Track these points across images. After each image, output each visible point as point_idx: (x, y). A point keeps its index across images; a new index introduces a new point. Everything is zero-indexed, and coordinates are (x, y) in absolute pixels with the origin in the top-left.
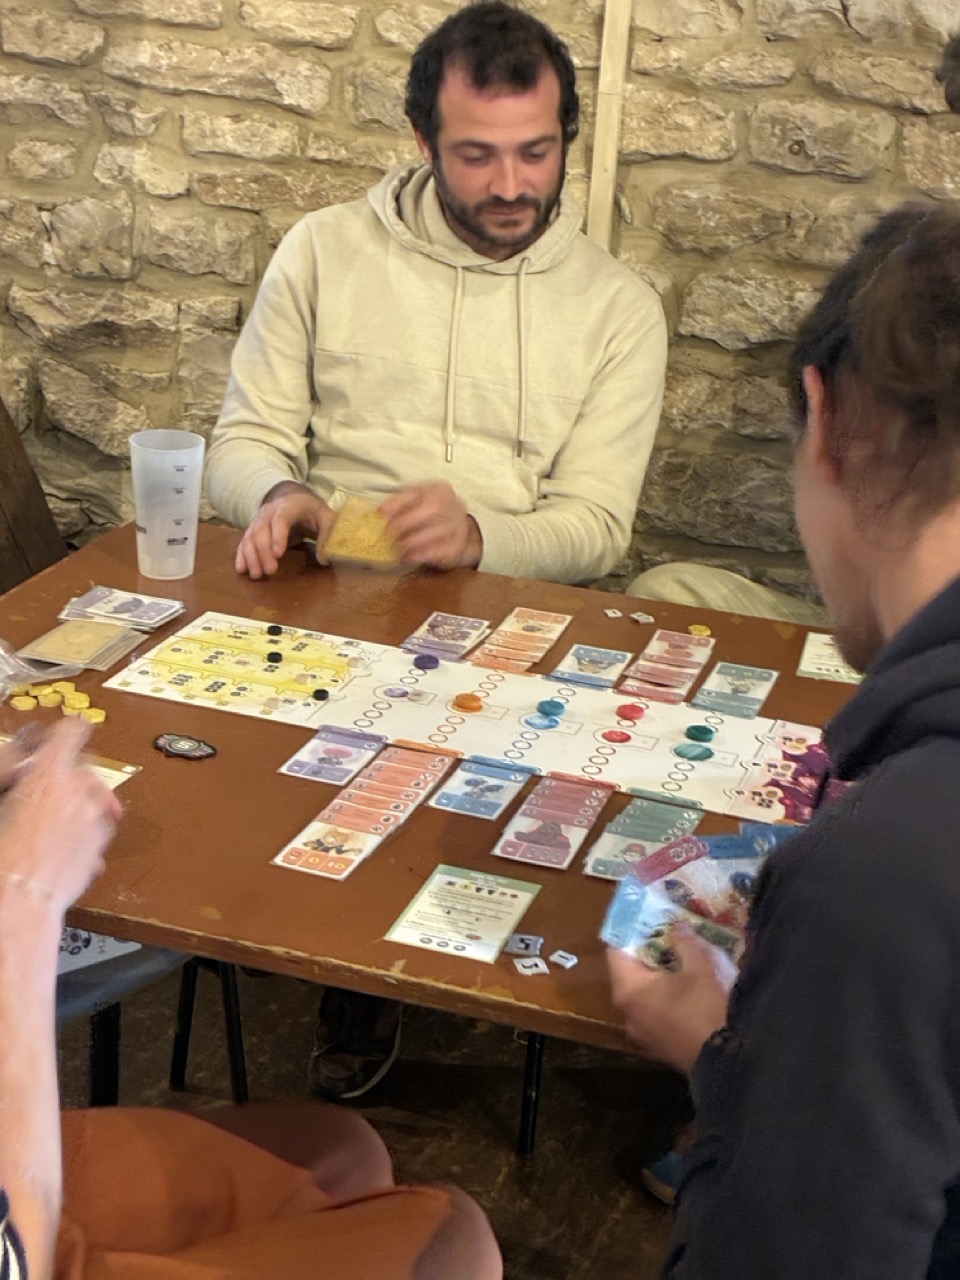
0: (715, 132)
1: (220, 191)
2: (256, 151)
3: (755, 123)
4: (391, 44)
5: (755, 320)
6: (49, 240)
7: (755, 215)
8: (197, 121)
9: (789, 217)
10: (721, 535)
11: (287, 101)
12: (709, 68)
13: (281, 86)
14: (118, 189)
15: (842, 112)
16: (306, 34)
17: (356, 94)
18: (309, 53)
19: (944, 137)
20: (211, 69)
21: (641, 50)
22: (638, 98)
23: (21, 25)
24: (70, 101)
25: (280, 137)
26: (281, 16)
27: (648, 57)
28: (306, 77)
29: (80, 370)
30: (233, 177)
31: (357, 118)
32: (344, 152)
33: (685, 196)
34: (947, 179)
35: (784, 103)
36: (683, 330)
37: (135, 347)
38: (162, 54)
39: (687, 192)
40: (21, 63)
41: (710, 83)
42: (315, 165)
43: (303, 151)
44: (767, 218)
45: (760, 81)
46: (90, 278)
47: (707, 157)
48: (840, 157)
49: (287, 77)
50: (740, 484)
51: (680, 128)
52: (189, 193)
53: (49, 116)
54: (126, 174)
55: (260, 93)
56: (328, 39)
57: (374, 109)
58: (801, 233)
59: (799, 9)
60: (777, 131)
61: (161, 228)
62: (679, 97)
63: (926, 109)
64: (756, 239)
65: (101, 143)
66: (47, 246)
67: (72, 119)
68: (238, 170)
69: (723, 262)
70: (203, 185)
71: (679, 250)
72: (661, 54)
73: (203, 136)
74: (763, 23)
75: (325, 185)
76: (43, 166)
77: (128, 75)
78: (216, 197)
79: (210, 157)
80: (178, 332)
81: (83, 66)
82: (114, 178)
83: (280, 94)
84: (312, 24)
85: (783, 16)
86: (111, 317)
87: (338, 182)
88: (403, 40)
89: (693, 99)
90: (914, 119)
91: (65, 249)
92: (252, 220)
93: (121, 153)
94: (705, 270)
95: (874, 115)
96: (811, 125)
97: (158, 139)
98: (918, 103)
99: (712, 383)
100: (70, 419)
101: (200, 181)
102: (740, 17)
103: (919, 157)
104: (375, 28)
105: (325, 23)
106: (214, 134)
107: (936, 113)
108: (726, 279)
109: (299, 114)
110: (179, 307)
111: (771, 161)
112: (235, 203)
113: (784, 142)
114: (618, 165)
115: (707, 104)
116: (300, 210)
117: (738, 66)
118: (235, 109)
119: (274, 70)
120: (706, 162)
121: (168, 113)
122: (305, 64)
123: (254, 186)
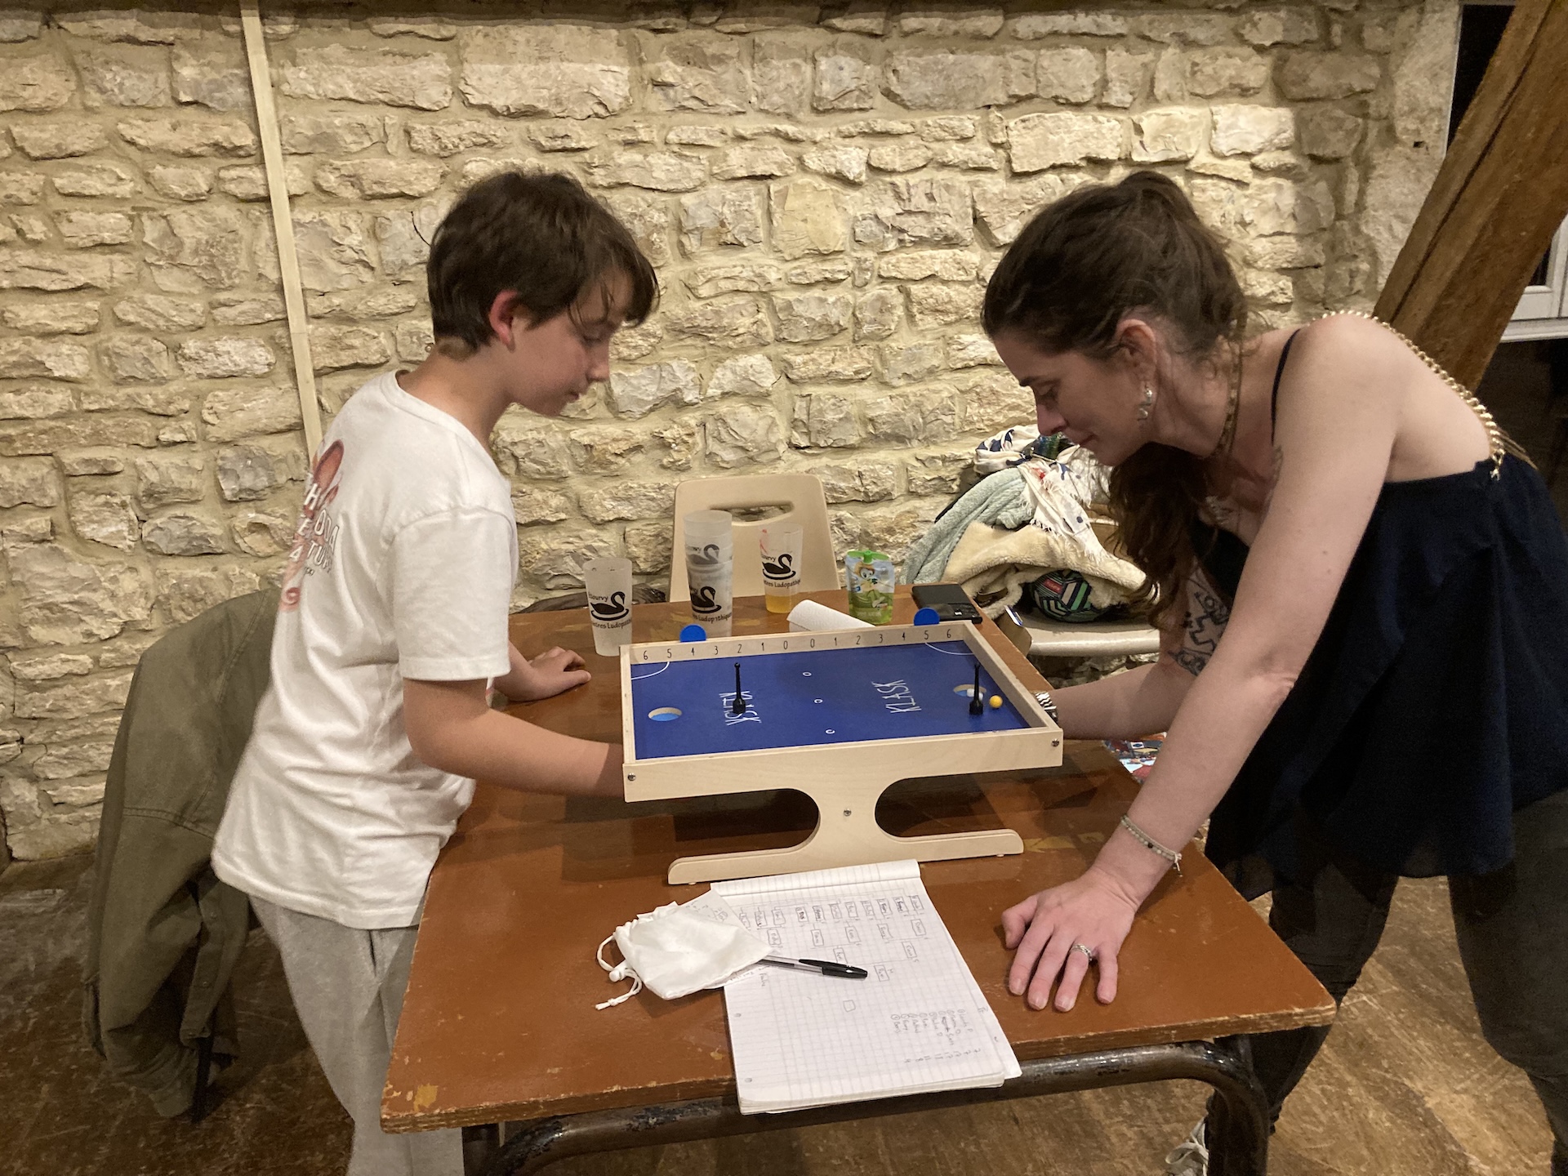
0: (375, 347)
1: (18, 444)
2: (40, 412)
3: (399, 338)
4: (130, 324)
11: (57, 374)
12: (360, 307)
13: (48, 365)
16: (63, 326)
17: (111, 360)
18: (68, 339)
21: (312, 303)
22: (317, 333)
25: (59, 398)
26: (37, 315)
27: (317, 305)
28: (68, 355)
30: (25, 434)
31: (115, 377)
32: (111, 401)
35: (414, 322)
41: (364, 316)
42: (90, 414)
43: (77, 406)
45: (396, 310)
47: (374, 363)
49: (53, 358)
51: (351, 347)
55: (31, 371)
56: (79, 328)
57: (128, 369)
59: (410, 263)
60: (415, 339)
62: (345, 328)
68: (28, 428)
70: (1, 443)
72: (328, 303)
74: (388, 275)
75: (102, 426)
78: (15, 449)
79: (3, 423)
80: (5, 550)
83: (50, 370)
84: (64, 318)
85: (401, 269)
87: (110, 422)
88: (139, 319)
89: (355, 328)
92: (48, 461)
102: (373, 274)
104: (114, 313)
105: (74, 316)
106: (2, 406)
109: (69, 381)
111: (415, 359)
112: (30, 451)
113: (421, 345)
114: (315, 376)
115: (365, 330)
116: (85, 446)
117: (379, 303)
118: (15, 385)
119: (40, 354)
120: (373, 366)
122: (66, 347)
123: (44, 436)
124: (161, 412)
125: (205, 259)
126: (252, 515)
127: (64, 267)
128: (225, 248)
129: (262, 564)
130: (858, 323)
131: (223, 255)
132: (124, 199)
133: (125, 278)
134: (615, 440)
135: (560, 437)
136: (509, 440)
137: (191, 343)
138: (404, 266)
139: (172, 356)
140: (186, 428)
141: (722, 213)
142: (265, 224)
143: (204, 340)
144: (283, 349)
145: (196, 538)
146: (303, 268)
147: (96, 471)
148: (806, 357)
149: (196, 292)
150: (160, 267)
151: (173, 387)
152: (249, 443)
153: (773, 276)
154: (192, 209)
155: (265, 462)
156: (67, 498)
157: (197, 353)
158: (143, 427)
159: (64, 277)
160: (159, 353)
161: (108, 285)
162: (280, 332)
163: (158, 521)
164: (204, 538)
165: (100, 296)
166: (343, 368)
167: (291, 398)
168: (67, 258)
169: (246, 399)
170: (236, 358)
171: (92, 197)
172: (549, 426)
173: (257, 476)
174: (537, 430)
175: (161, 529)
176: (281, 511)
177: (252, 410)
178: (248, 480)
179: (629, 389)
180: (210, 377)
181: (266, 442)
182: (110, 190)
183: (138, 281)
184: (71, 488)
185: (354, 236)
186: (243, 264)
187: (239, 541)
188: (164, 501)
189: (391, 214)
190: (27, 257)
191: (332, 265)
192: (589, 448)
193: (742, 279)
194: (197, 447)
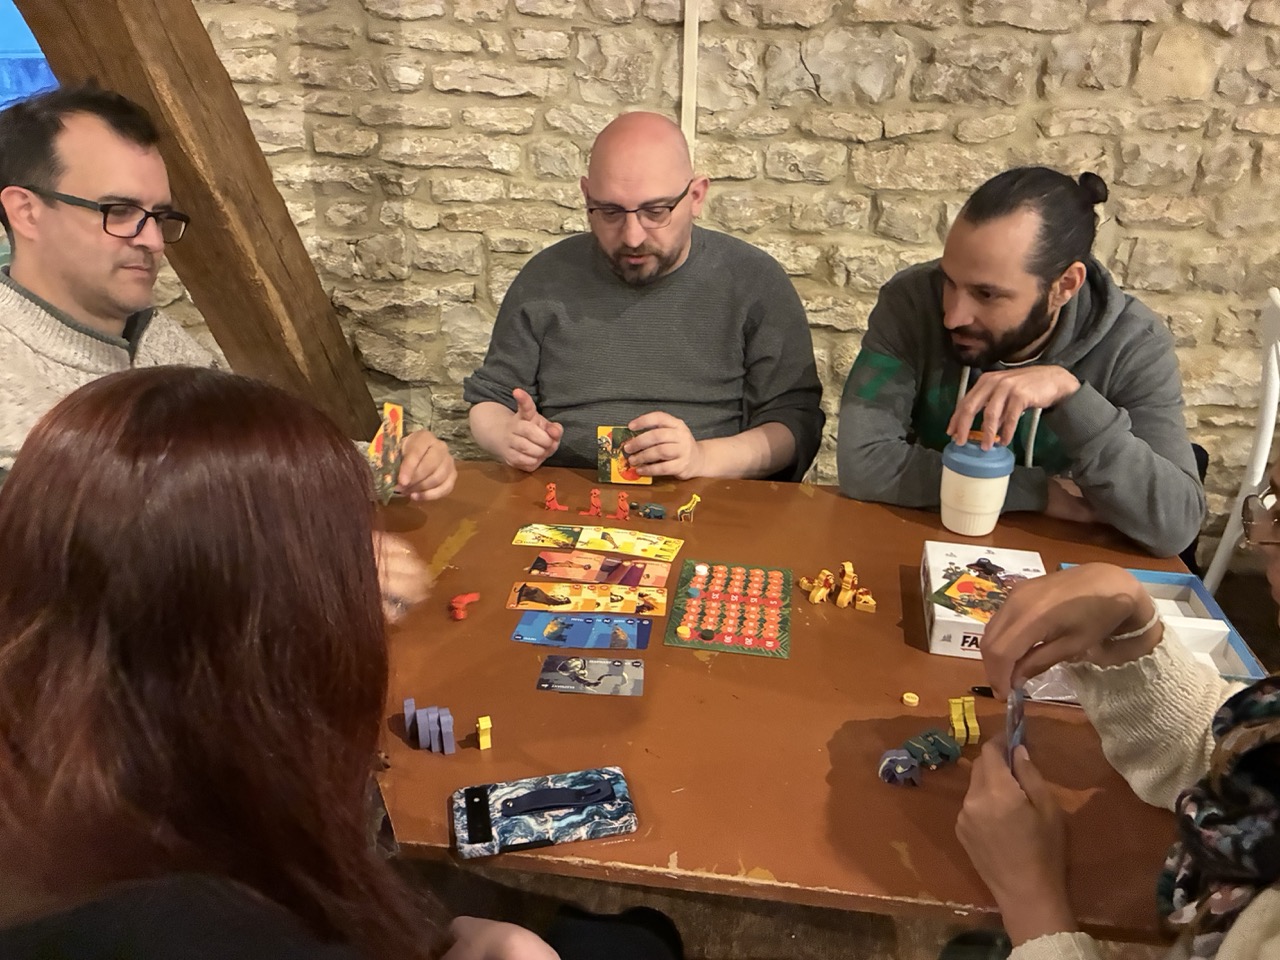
0: (747, 163)
1: (459, 222)
2: (478, 197)
3: (768, 156)
4: (556, 128)
6: (355, 261)
7: (771, 207)
8: (441, 183)
9: (791, 207)
11: (495, 167)
12: (742, 127)
13: (491, 158)
14: (396, 228)
15: (817, 145)
16: (504, 127)
17: (537, 158)
18: (508, 138)
19: (875, 155)
20: (447, 152)
21: (702, 120)
22: (702, 148)
23: (326, 135)
24: (362, 178)
25: (494, 187)
26: (489, 117)
27: (707, 124)
28: (506, 152)
29: (381, 335)
30: (466, 213)
31: (538, 173)
32: (531, 193)
33: (733, 201)
34: (878, 177)
35: (784, 143)
37: (414, 318)
38: (416, 145)
39: (733, 198)
40: (328, 158)
41: (743, 136)
42: (514, 202)
43: (507, 195)
44: (779, 208)
45: (771, 132)
46: (384, 280)
47: (744, 177)
48: (818, 171)
49: (494, 153)
51: (728, 162)
52: (439, 225)
53: (348, 188)
54: (400, 218)
55: (477, 163)
56: (517, 129)
57: (549, 167)
58: (798, 215)
59: (791, 90)
60: (782, 159)
61: (425, 248)
62: (726, 145)
63: (864, 140)
64: (773, 220)
65: (382, 201)
66: (355, 265)
67: (364, 189)
69: (755, 235)
70: (447, 220)
72: (715, 121)
73: (446, 191)
74: (770, 100)
75: (522, 213)
76: (349, 218)
77: (397, 160)
78: (457, 226)
79: (451, 203)
80: (439, 306)
81: (367, 156)
82: (393, 221)
83: (491, 163)
84: (508, 121)
85: (782, 95)
86: (398, 302)
87: (529, 210)
88: (563, 125)
89: (734, 145)
90: (857, 146)
91: (366, 265)
92: (479, 237)
93: (395, 206)
95: (835, 146)
96: (801, 154)
97: (416, 196)
98: (860, 137)
100: (378, 363)
101: (446, 217)
102: (757, 98)
103: (862, 167)
104: (545, 119)
105: (515, 119)
106: (453, 190)
107: (870, 142)
109: (503, 174)
110: (439, 292)
111: (779, 176)
112: (468, 229)
113: (786, 165)
115: (742, 147)
116: (507, 229)
117: (758, 125)
118: (464, 174)
119: (486, 149)
120: (742, 180)
121: (423, 180)
122: (505, 144)
123: (479, 217)
124: (568, 205)
125: (622, 76)
127: (513, 77)
128: (640, 68)
130: (1201, 172)
131: (637, 73)
132: (567, 20)
133: (556, 89)
135: (891, 257)
136: (845, 255)
138: (785, 92)
139: (583, 157)
141: (1090, 56)
142: (675, 47)
146: (700, 89)
147: (513, 250)
148: (1142, 202)
149: (610, 105)
150: (586, 81)
153: (1126, 120)
154: (618, 31)
156: (488, 269)
158: (553, 216)
159: (512, 86)
160: (574, 155)
161: (543, 95)
165: (537, 103)
166: (717, 180)
168: (517, 69)
171: (543, 16)
172: (883, 246)
174: (871, 249)
182: (556, 12)
183: (566, 93)
184: (492, 262)
185: (747, 62)
186: (652, 83)
189: (781, 43)
190: (486, 67)
191: (724, 88)
193: (1094, 121)
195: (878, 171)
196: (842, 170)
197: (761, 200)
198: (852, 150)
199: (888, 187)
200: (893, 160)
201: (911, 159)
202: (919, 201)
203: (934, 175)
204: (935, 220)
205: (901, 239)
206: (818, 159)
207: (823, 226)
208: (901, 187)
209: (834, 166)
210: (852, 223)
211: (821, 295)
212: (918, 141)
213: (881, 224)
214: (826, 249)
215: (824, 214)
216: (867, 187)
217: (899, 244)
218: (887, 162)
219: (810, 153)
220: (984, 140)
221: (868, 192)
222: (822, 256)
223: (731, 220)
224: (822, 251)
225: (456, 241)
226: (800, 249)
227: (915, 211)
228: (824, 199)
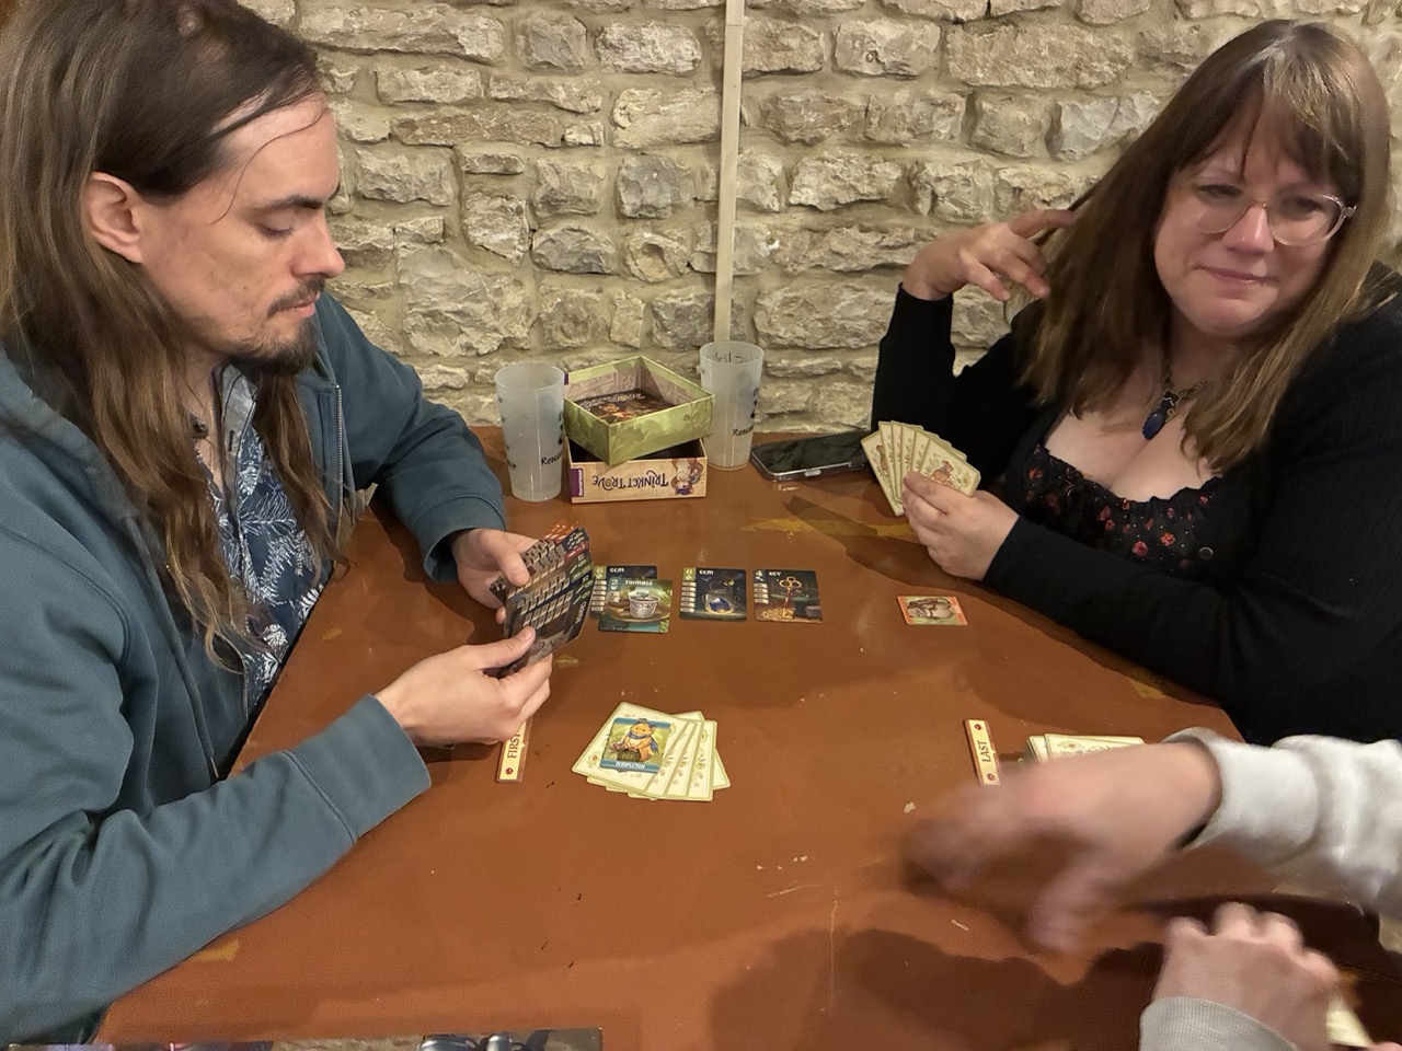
0: (811, 50)
1: (419, 132)
2: (446, 98)
3: (839, 40)
5: (843, 188)
7: (841, 111)
8: (391, 75)
9: (867, 110)
10: (822, 342)
11: (468, 52)
13: (460, 40)
15: (903, 26)
17: (527, 41)
18: (485, 10)
19: (976, 39)
20: (399, 29)
22: (753, 28)
25: (467, 82)
28: (483, 30)
30: (428, 120)
31: (528, 62)
32: (521, 90)
33: (792, 101)
34: (979, 70)
35: (860, 23)
36: (792, 201)
37: (360, 266)
38: (353, 19)
39: (792, 98)
41: (807, 11)
42: (497, 104)
43: (486, 93)
44: (851, 112)
45: (844, 7)
47: (806, 70)
48: (903, 61)
49: (467, 32)
50: (836, 304)
51: (787, 48)
52: (391, 136)
55: (443, 47)
57: (543, 52)
58: (875, 121)
60: (857, 45)
61: (372, 169)
62: (784, 24)
63: (964, 19)
64: (842, 128)
69: (819, 147)
70: (402, 129)
71: (786, 142)
73: (399, 87)
75: (508, 119)
77: (325, 40)
78: (416, 137)
79: (406, 104)
80: (395, 249)
83: (462, 47)
87: (518, 115)
89: (795, 25)
90: (954, 27)
92: (447, 154)
94: (807, 155)
95: (926, 27)
96: (881, 38)
97: (355, 94)
98: (962, 15)
99: (811, 236)
101: (398, 127)
103: (959, 56)
106: (408, 85)
107: (970, 21)
108: (823, 160)
109: (480, 62)
110: (394, 230)
111: (852, 68)
112: (432, 141)
113: (862, 52)
114: (743, 80)
115: (805, 28)
116: (487, 141)
118: (423, 62)
119: (454, 26)
120: (803, 73)
121: (365, 71)
122: (484, 20)
123: (447, 125)
124: (571, 108)
126: (648, 235)
129: (649, 291)
134: (1048, 184)
135: (989, 175)
136: (933, 174)
137: (614, 27)
139: (591, 41)
140: (595, 129)
143: (629, 25)
144: (712, 42)
145: (588, 255)
147: (496, 170)
151: (587, 79)
152: (657, 152)
155: (671, 176)
156: (462, 197)
157: (620, 40)
158: (550, 123)
160: (579, 37)
162: (713, 22)
163: (551, 233)
164: (596, 256)
166: (771, 73)
167: (712, 103)
169: (664, 102)
170: (660, 50)
172: (979, 161)
173: (661, 191)
174: (965, 166)
175: (553, 241)
176: (679, 235)
177: (667, 114)
178: (651, 196)
179: (1079, 123)
180: (629, 71)
181: (674, 153)
184: (467, 187)
187: (631, 263)
188: (560, 211)
192: (1018, 191)
194: (602, 152)
195: (981, 62)
196: (932, 60)
197: (829, 101)
198: (946, 33)
199: (991, 83)
200: (999, 45)
201: (1023, 45)
202: (1028, 101)
203: (1049, 67)
204: (1046, 126)
205: (1002, 153)
206: (904, 43)
207: (905, 135)
208: (1007, 84)
209: (925, 54)
210: (942, 132)
211: (900, 227)
212: (1031, 20)
213: (980, 133)
214: (909, 166)
215: (908, 120)
216: (964, 83)
217: (999, 159)
218: (991, 48)
219: (894, 36)
220: (1113, 21)
221: (965, 88)
222: (903, 177)
223: (791, 129)
224: (904, 169)
225: (415, 159)
226: (876, 166)
227: (1023, 115)
228: (909, 99)
